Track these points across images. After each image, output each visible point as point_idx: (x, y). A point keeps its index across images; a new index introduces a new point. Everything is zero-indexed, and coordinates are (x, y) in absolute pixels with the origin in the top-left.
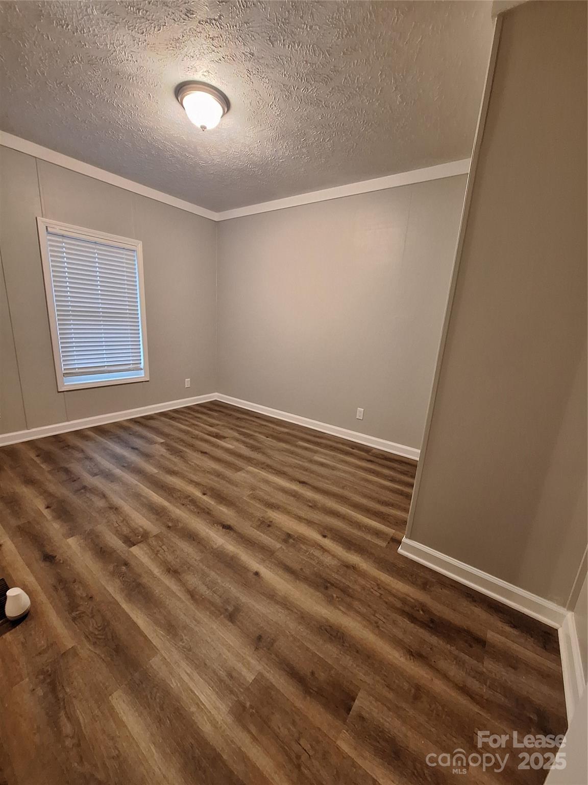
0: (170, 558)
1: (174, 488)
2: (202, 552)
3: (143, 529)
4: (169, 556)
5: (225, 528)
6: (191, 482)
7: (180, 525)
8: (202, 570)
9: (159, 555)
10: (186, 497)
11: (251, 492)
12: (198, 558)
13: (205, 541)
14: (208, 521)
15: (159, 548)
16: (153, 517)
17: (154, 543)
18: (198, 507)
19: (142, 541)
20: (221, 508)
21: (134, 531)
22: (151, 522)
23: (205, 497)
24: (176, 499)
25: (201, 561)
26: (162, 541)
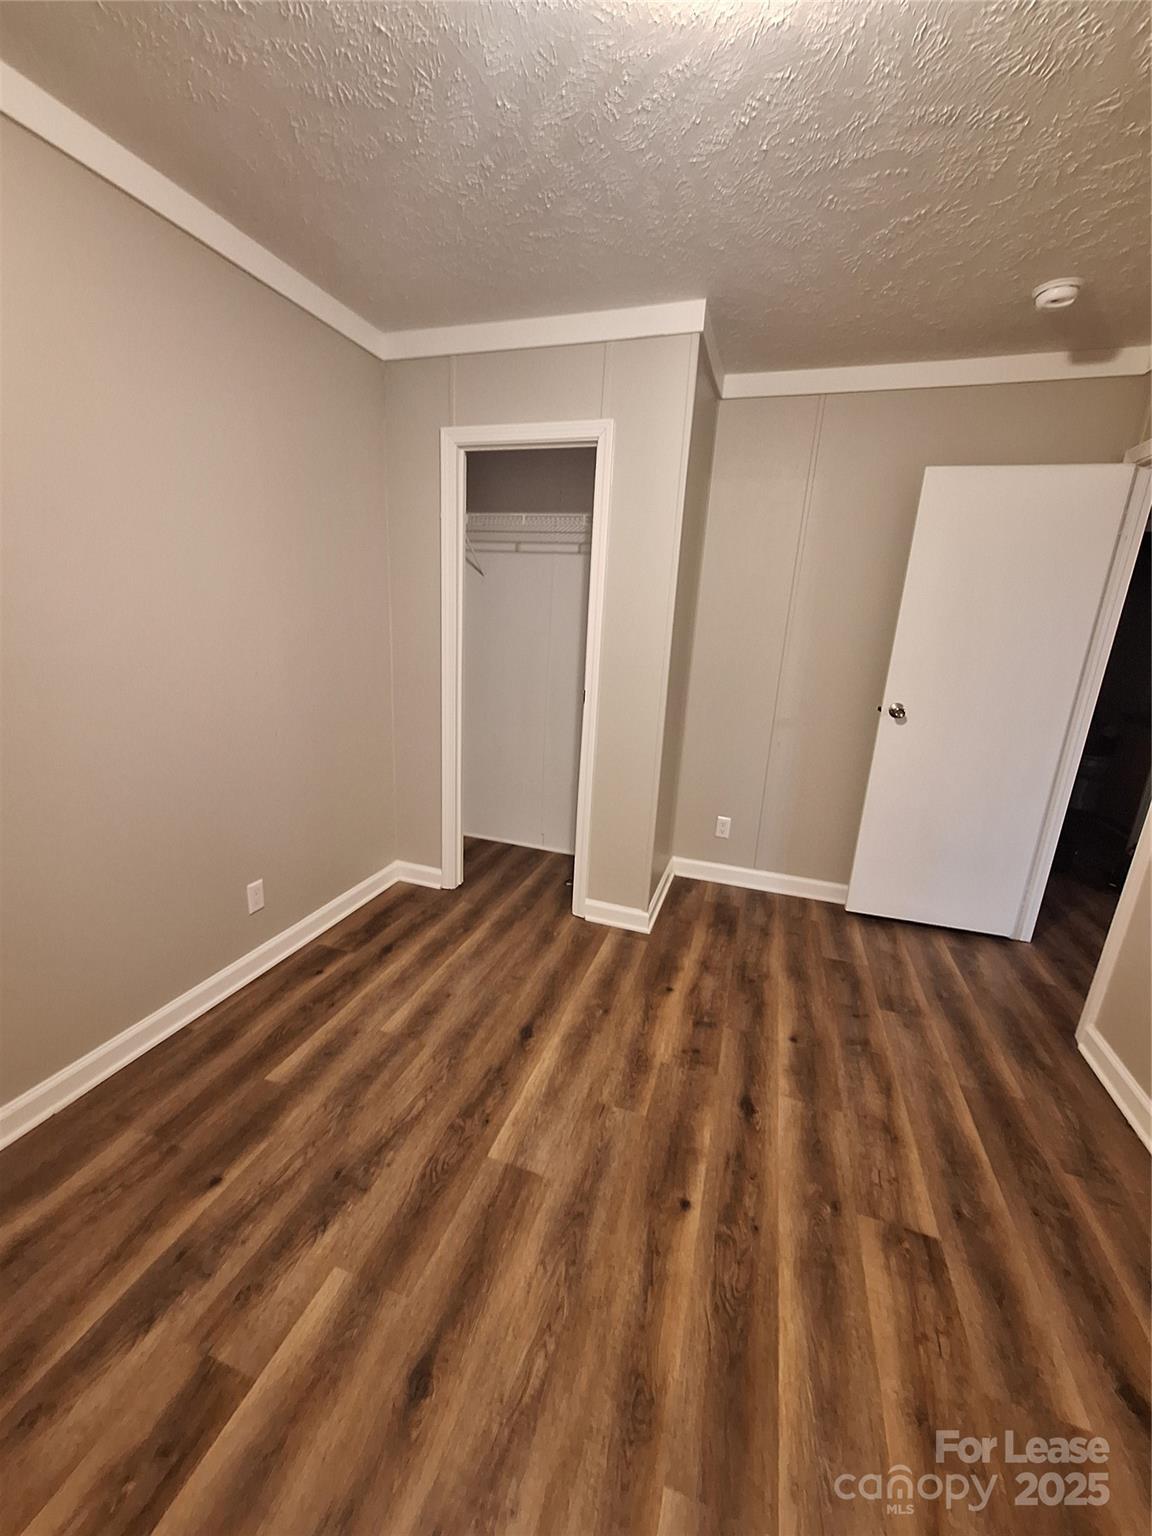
0: (879, 1154)
1: (716, 1308)
2: (825, 1116)
3: (887, 1258)
4: (879, 1157)
5: (752, 1107)
6: (653, 1281)
7: (811, 1189)
8: (849, 1099)
9: (893, 1175)
10: (726, 1243)
11: (615, 1109)
12: (841, 1114)
13: (802, 1124)
14: (760, 1146)
15: (885, 1185)
16: (845, 1269)
17: (886, 1202)
18: (737, 1192)
19: (906, 1230)
20: (707, 1141)
21: (910, 1279)
22: (860, 1261)
23: (697, 1196)
24: (752, 1265)
25: (839, 1108)
26: (870, 1193)
